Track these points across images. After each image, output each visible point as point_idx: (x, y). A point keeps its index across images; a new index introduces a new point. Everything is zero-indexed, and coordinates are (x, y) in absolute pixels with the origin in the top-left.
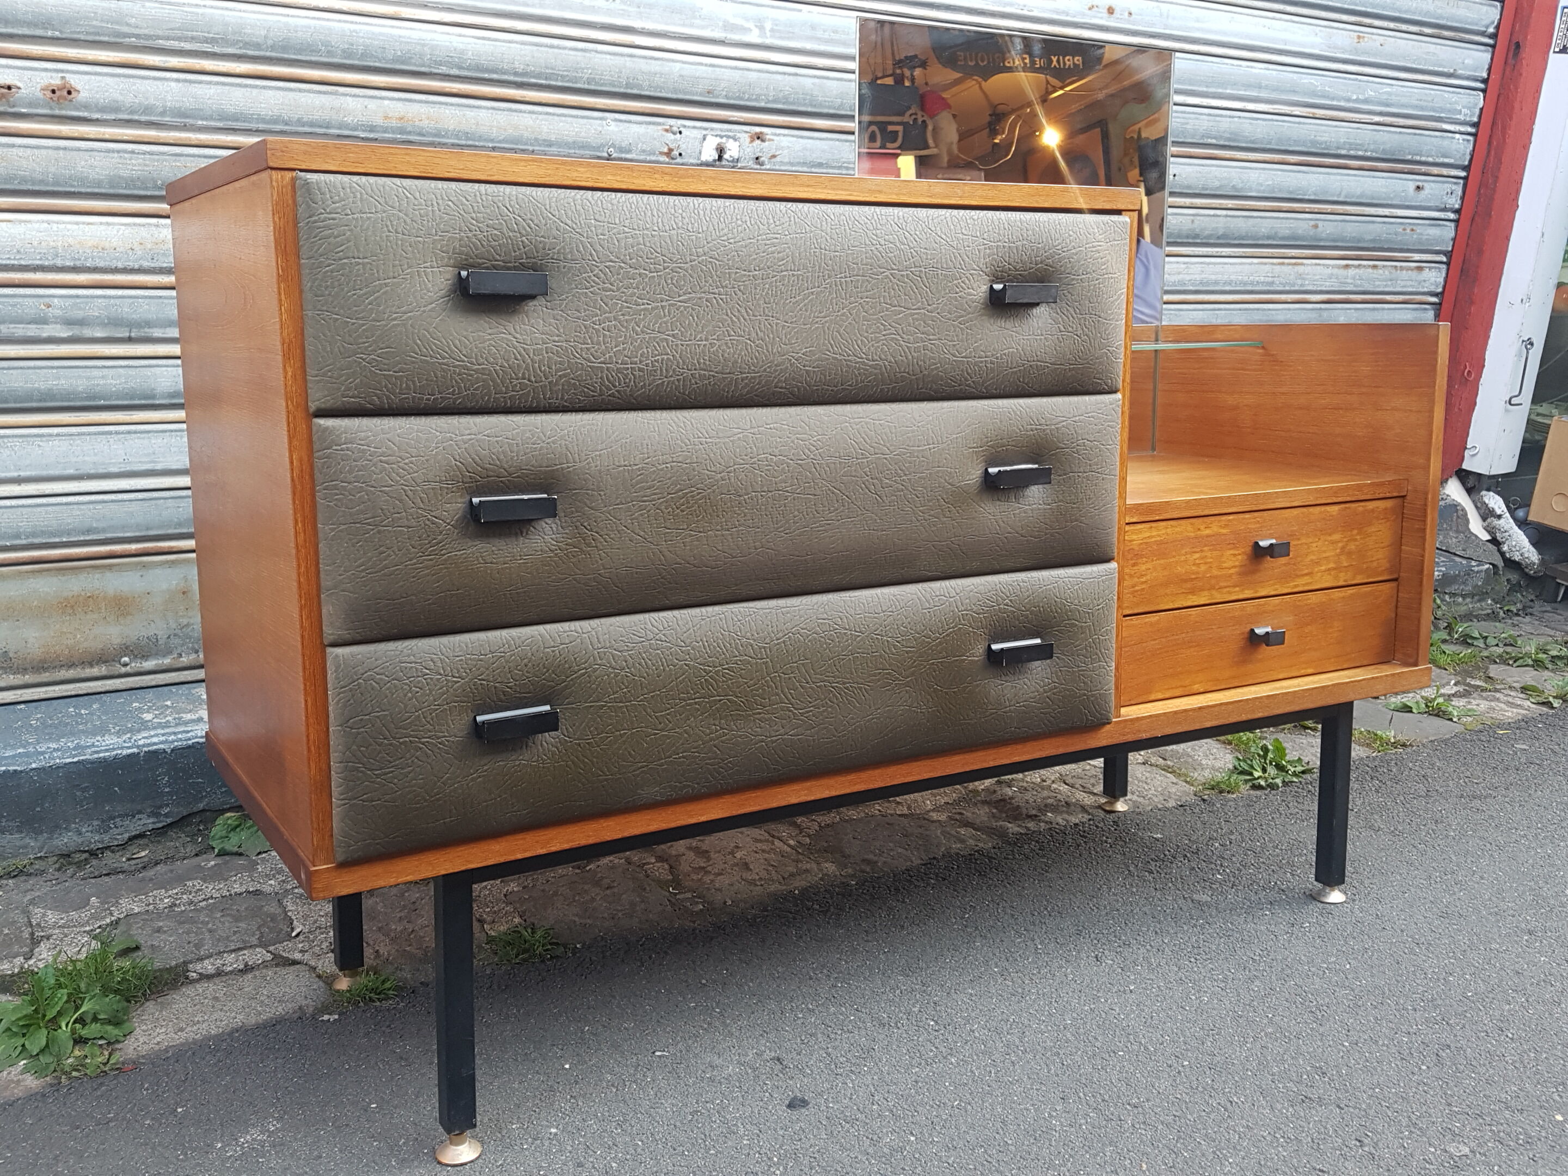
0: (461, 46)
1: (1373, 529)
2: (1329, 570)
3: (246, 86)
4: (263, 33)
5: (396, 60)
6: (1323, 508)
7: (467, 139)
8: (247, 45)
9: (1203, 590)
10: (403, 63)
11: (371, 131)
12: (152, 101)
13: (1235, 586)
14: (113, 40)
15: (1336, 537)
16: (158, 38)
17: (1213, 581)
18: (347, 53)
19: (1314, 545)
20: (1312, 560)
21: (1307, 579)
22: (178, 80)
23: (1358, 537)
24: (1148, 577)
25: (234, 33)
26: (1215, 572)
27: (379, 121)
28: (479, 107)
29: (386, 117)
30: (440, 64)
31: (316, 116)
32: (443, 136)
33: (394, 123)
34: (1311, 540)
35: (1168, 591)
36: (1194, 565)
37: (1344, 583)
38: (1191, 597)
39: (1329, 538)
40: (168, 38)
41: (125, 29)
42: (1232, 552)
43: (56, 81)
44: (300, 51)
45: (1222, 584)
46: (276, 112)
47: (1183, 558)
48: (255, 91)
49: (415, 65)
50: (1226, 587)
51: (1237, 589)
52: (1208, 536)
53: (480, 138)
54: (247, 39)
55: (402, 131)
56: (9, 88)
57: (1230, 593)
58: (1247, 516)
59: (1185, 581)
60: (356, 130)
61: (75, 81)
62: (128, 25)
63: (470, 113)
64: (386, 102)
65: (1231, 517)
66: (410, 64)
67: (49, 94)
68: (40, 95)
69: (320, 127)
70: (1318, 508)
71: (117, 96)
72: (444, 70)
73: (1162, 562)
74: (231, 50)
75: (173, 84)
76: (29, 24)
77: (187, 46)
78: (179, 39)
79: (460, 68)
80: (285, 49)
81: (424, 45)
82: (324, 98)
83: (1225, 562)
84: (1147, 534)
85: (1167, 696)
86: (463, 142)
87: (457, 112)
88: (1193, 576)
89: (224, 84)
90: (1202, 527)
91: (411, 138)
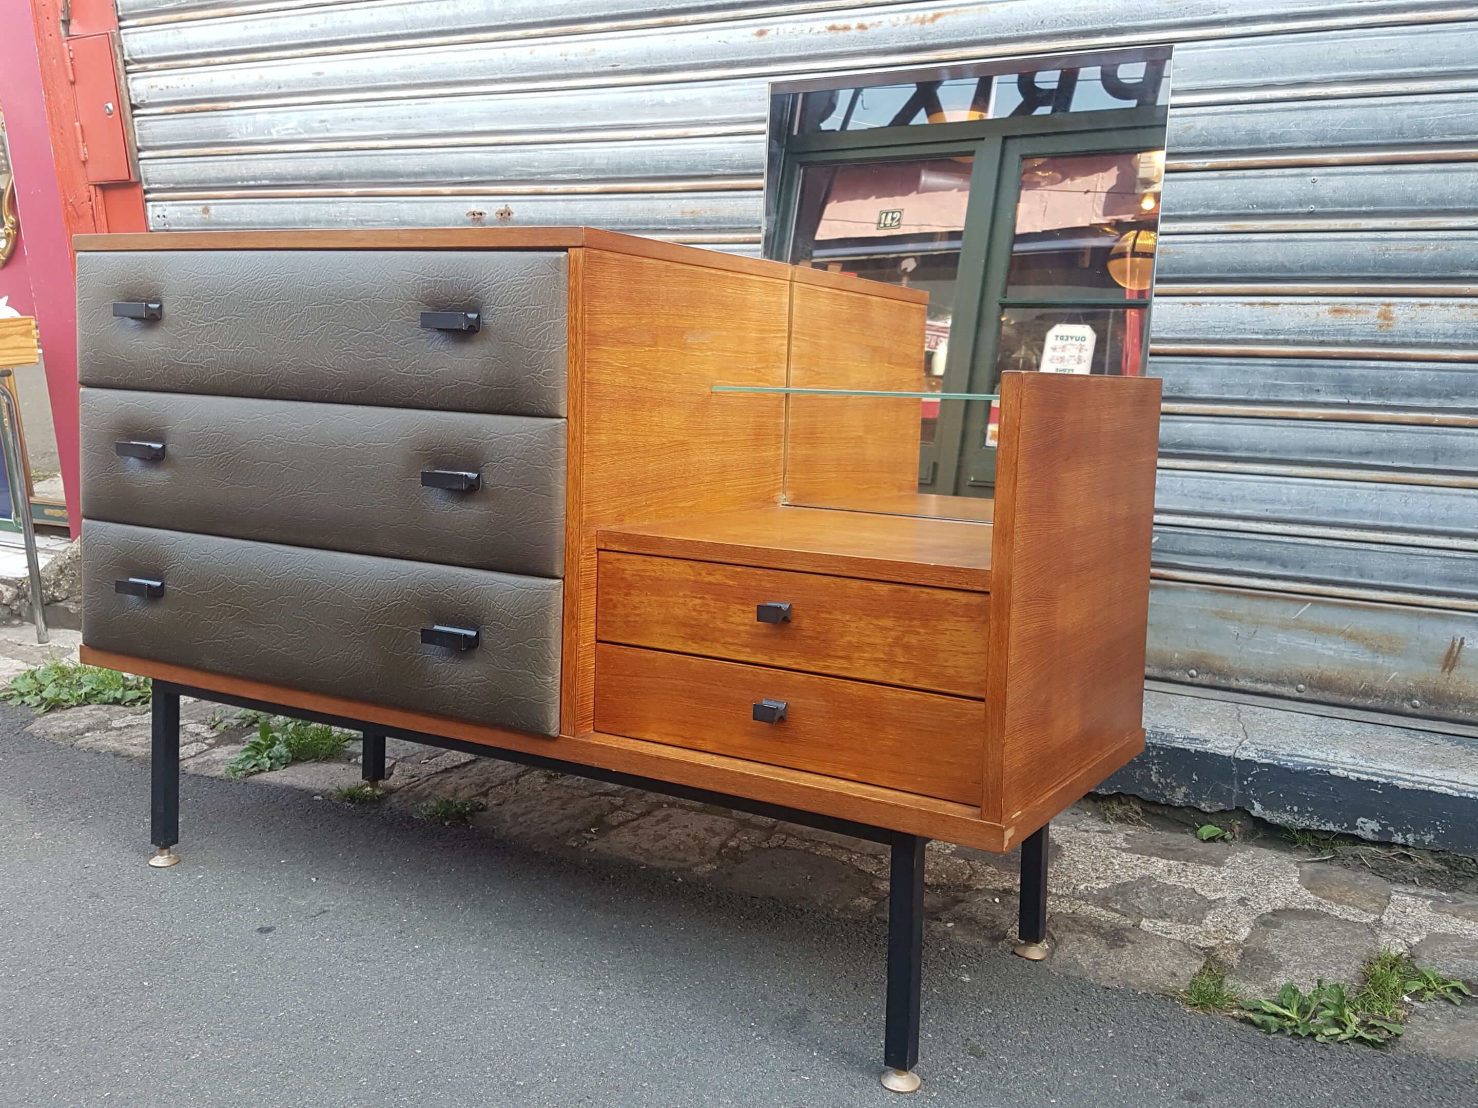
0: (731, 151)
1: (946, 625)
2: (876, 660)
3: (600, 200)
4: (605, 161)
5: (689, 169)
6: (865, 583)
7: (739, 223)
8: (599, 171)
9: (707, 640)
10: (693, 170)
11: (675, 224)
12: (549, 216)
13: (743, 646)
14: (529, 178)
15: (888, 623)
16: (551, 173)
17: (717, 634)
18: (657, 169)
19: (855, 625)
20: (850, 642)
21: (843, 663)
22: (563, 200)
23: (922, 631)
24: (643, 610)
25: (590, 164)
26: (719, 624)
27: (678, 216)
28: (748, 197)
29: (683, 213)
30: (718, 167)
31: (640, 216)
32: (722, 223)
33: (688, 217)
34: (847, 617)
35: (664, 630)
36: (694, 610)
37: (898, 682)
38: (690, 643)
39: (875, 622)
40: (556, 173)
41: (533, 170)
42: (740, 607)
43: (502, 207)
44: (628, 171)
45: (729, 640)
46: (616, 216)
47: (681, 600)
48: (605, 203)
49: (702, 171)
50: (732, 644)
51: (748, 650)
52: (710, 584)
53: (748, 221)
54: (597, 167)
55: (694, 221)
56: (481, 214)
57: (738, 652)
58: (759, 571)
59: (685, 625)
60: (664, 224)
61: (512, 207)
62: (535, 167)
63: (740, 202)
64: (684, 201)
65: (738, 569)
66: (698, 170)
67: (499, 216)
68: (495, 217)
69: (643, 224)
70: (859, 582)
71: (532, 214)
72: (720, 171)
73: (658, 598)
74: (590, 177)
75: (561, 203)
76: (489, 174)
77: (567, 177)
78: (561, 172)
79: (732, 168)
80: (619, 171)
81: (705, 155)
82: (644, 203)
83: (731, 616)
84: (642, 567)
85: (664, 741)
86: (737, 226)
87: (732, 202)
88: (694, 623)
89: (588, 200)
90: (704, 573)
91: (701, 226)
